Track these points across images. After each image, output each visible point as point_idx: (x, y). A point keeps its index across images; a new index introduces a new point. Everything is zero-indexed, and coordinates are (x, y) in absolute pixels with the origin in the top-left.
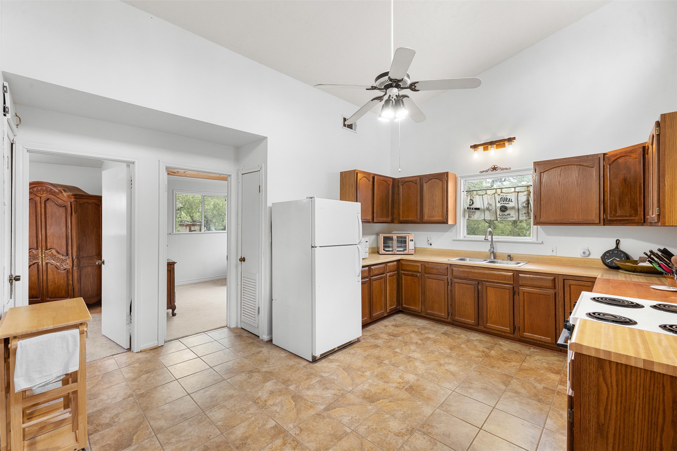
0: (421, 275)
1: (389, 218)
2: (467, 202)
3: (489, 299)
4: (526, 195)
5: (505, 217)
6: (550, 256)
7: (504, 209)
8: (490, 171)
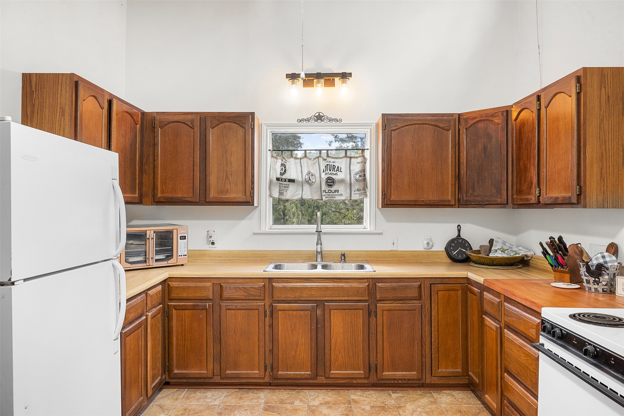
0: (213, 305)
1: (135, 194)
2: (275, 170)
3: (333, 329)
4: (359, 163)
5: (332, 195)
6: (391, 251)
7: (331, 182)
8: (313, 121)
